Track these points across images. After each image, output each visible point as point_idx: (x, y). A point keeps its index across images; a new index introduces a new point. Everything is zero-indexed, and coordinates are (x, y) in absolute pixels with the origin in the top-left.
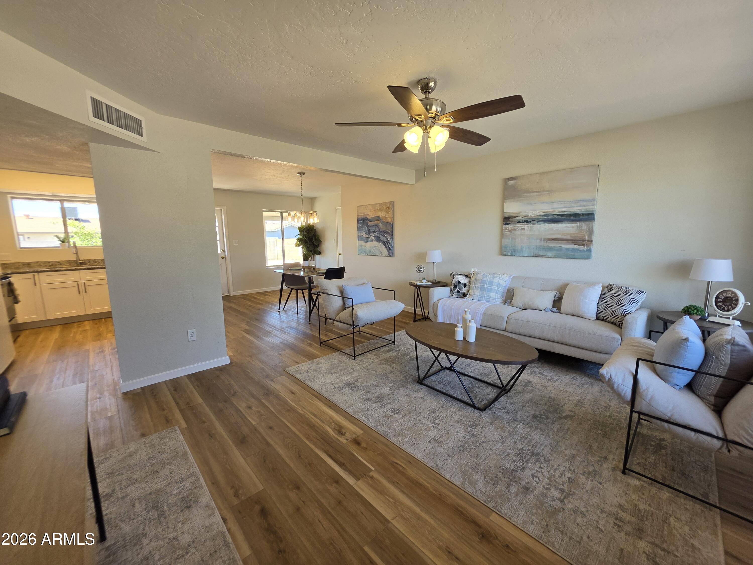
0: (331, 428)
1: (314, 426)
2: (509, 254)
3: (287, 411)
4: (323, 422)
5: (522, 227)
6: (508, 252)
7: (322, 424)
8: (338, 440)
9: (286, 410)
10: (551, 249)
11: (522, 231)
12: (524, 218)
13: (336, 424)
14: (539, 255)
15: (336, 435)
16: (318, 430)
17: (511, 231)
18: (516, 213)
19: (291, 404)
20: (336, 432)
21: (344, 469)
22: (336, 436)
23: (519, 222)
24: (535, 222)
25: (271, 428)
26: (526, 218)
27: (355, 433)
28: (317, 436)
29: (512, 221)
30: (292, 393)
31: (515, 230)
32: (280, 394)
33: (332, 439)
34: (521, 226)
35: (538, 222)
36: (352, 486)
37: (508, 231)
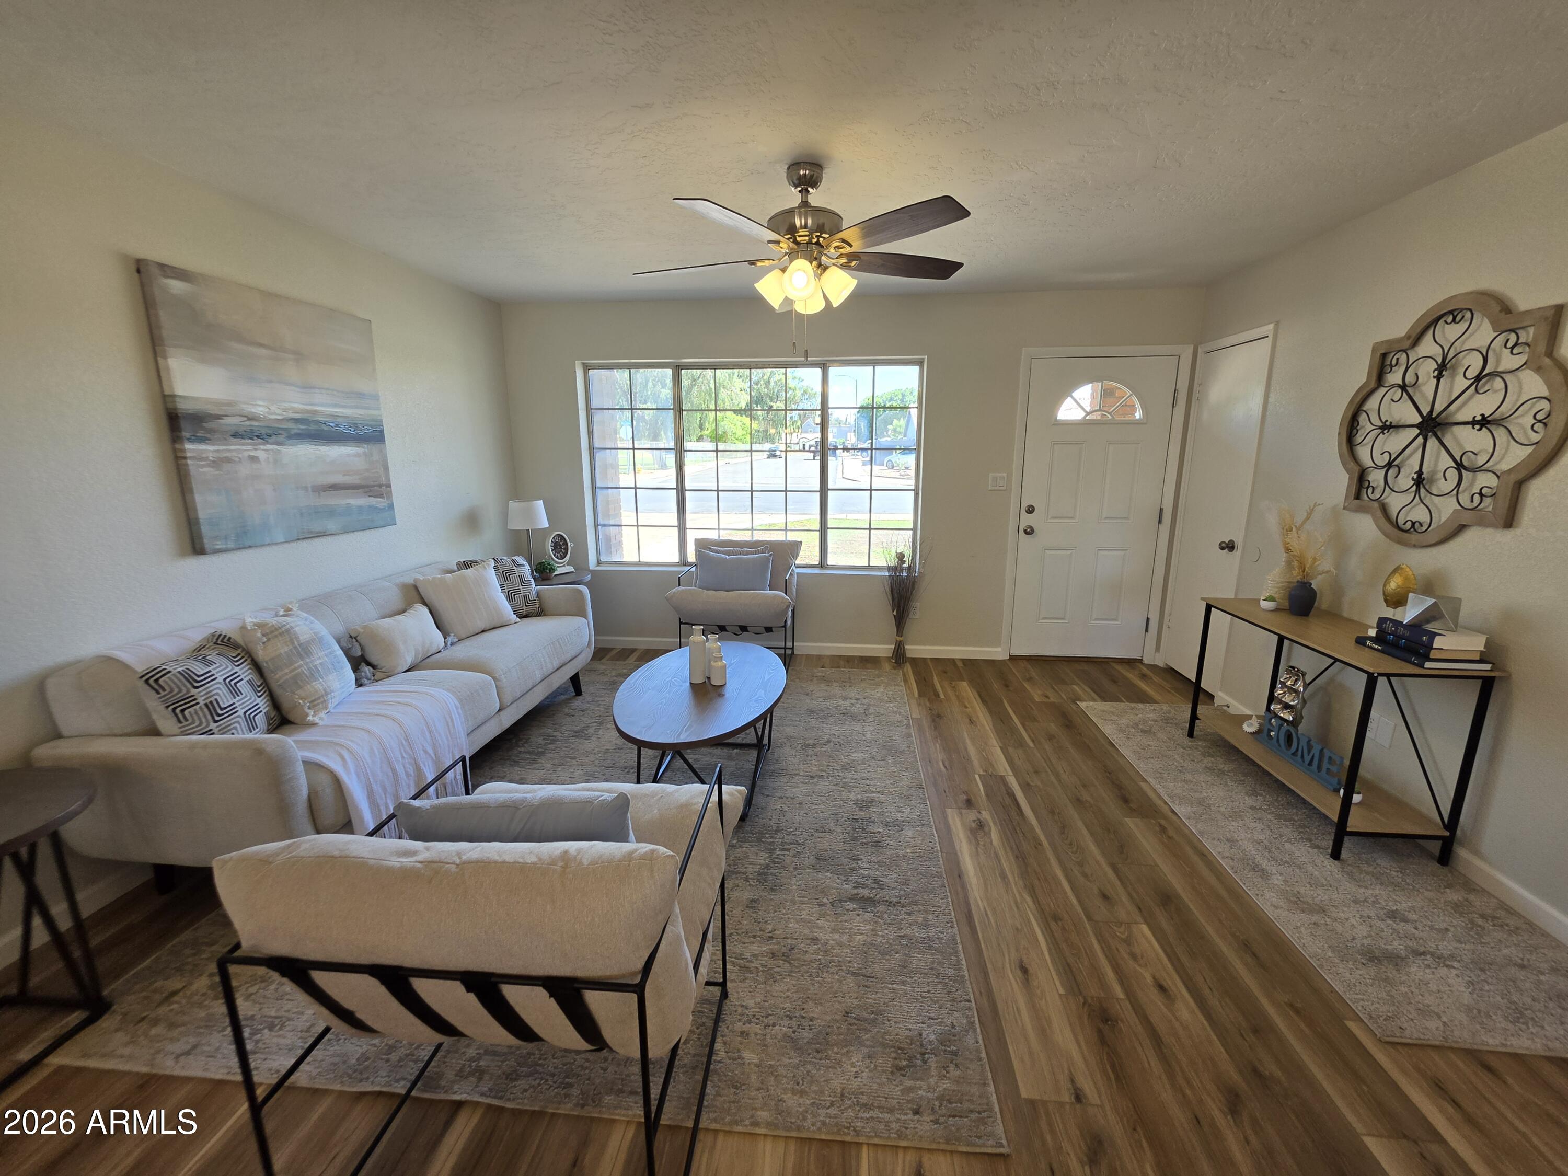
0: (990, 837)
1: (1017, 857)
2: (231, 545)
3: (1061, 920)
4: (997, 855)
5: (252, 454)
6: (226, 538)
7: (1001, 853)
8: (992, 817)
9: (1060, 923)
10: (331, 512)
11: (255, 466)
12: (248, 423)
13: (976, 838)
14: (311, 532)
15: (989, 826)
16: (1014, 846)
17: (217, 463)
18: (218, 403)
19: (1043, 933)
20: (986, 829)
21: (1011, 789)
22: (992, 824)
23: (235, 435)
24: (281, 438)
25: (1105, 897)
26: (256, 423)
27: (961, 813)
28: (1021, 838)
29: (212, 431)
30: (1025, 970)
31: (228, 460)
32: (1062, 991)
33: (1001, 825)
34: (244, 449)
35: (290, 437)
36: (1014, 775)
37: (209, 466)
